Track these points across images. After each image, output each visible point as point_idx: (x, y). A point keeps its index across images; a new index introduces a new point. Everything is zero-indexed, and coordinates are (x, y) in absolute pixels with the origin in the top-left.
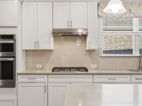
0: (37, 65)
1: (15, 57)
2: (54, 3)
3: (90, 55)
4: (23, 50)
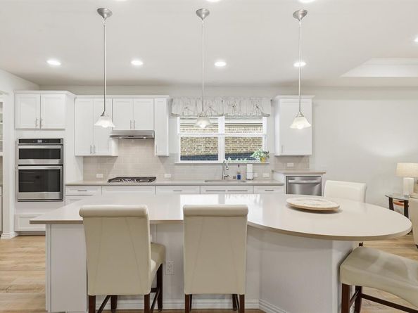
0: (97, 175)
1: (62, 165)
2: (114, 100)
3: (163, 163)
4: (77, 157)
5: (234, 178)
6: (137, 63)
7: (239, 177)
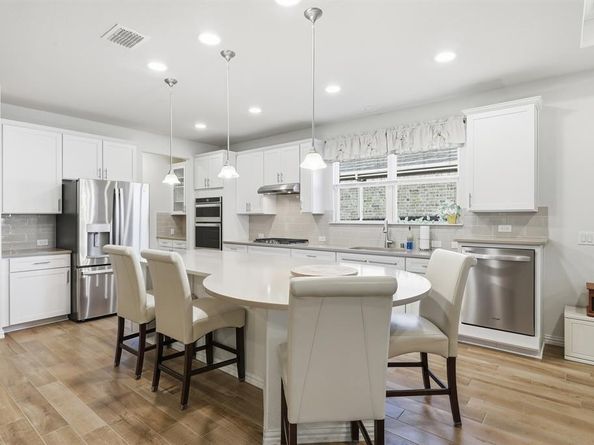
1: (221, 223)
5: (403, 246)
6: (255, 111)
7: (410, 246)
